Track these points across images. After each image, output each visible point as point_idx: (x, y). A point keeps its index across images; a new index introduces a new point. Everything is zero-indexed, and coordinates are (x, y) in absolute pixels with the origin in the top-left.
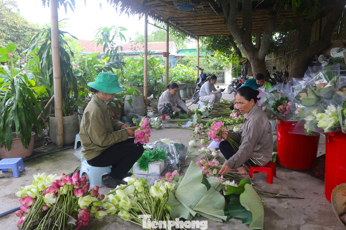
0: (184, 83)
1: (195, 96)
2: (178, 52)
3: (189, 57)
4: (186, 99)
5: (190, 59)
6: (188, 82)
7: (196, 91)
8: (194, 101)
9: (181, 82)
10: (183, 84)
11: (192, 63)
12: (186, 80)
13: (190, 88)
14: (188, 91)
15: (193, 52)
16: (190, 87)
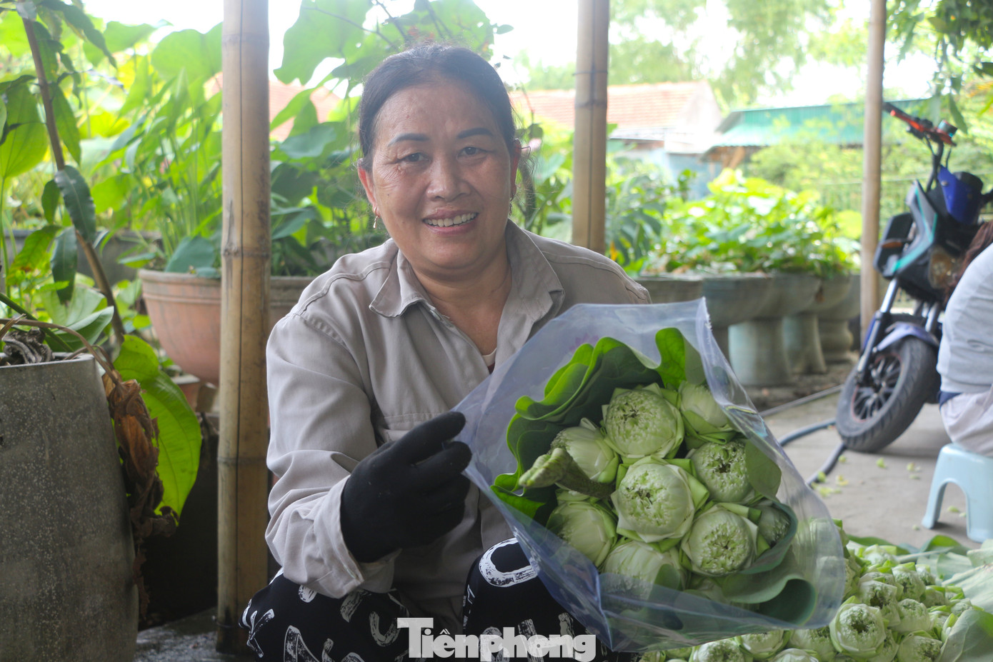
0: (759, 275)
1: (866, 380)
2: (729, 123)
3: (788, 151)
4: (780, 393)
5: (794, 157)
6: (793, 269)
7: (882, 335)
8: (859, 425)
9: (739, 267)
10: (754, 282)
11: (803, 178)
12: (775, 255)
13: (803, 316)
14: (787, 335)
15: (810, 123)
16: (809, 303)
